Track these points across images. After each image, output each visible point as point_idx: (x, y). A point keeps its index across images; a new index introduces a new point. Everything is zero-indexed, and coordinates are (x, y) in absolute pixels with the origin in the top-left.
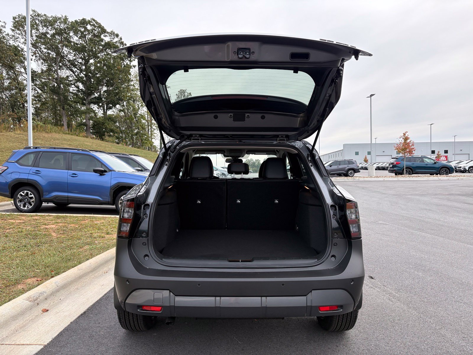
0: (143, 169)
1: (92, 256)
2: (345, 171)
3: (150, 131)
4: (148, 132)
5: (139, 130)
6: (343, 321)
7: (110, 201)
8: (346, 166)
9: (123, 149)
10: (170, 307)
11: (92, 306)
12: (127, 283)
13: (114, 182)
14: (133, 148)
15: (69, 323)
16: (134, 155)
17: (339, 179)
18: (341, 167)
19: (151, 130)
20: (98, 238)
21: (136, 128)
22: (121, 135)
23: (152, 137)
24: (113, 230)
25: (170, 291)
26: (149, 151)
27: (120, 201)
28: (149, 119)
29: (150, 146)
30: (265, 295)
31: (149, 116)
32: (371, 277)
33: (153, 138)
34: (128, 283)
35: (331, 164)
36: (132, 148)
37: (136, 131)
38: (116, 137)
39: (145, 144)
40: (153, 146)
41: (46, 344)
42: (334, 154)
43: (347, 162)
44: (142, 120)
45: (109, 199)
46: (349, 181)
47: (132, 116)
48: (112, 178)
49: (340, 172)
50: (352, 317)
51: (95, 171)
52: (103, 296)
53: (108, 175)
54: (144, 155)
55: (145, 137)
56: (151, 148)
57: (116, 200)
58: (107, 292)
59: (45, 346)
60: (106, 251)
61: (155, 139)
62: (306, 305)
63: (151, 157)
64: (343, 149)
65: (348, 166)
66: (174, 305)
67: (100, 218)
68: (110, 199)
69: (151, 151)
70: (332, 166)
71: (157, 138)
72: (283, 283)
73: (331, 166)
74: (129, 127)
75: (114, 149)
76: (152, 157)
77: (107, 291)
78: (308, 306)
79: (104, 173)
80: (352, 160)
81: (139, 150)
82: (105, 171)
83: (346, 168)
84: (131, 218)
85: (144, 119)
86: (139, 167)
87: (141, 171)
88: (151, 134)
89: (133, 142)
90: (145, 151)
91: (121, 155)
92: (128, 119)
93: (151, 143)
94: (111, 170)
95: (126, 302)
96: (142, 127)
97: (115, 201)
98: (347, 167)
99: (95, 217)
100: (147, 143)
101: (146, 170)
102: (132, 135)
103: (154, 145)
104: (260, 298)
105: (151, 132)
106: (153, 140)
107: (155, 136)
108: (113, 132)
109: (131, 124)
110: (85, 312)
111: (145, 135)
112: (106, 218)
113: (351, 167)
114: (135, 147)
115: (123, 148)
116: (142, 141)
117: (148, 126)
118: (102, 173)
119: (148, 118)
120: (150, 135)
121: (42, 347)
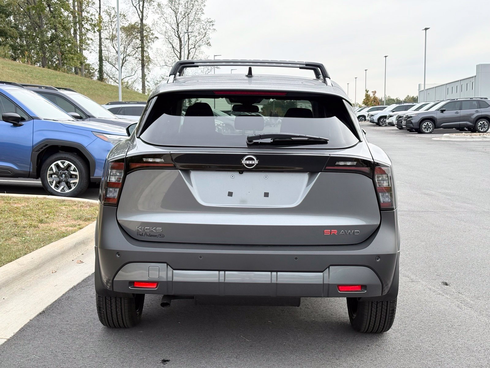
0: (83, 115)
1: (28, 250)
2: (470, 122)
3: (78, 33)
4: (75, 37)
5: (56, 31)
6: (377, 316)
7: (31, 170)
8: (472, 111)
9: (26, 71)
10: (167, 282)
11: (51, 305)
12: (117, 256)
13: (38, 138)
14: (46, 70)
15: (29, 321)
16: (66, 89)
17: (455, 138)
18: (463, 112)
19: (81, 32)
20: (28, 227)
21: (51, 28)
22: (18, 40)
23: (82, 46)
24: (48, 217)
25: (168, 265)
26: (77, 76)
27: (48, 171)
28: (76, 8)
29: (79, 65)
30: (276, 270)
31: (76, 4)
32: (446, 283)
33: (85, 49)
34: (119, 255)
35: (442, 107)
36: (41, 68)
37: (49, 35)
38: (11, 45)
39: (69, 60)
40: (86, 65)
41: (9, 338)
42: (458, 84)
43: (475, 103)
44: (63, 10)
45: (29, 167)
46: (473, 141)
47: (41, 3)
48: (36, 131)
49: (461, 123)
50: (388, 311)
51: (6, 119)
52: (62, 297)
53: (27, 125)
54: (68, 83)
55: (69, 45)
56: (80, 69)
57: (42, 170)
58: (66, 293)
59: (9, 340)
60: (49, 244)
61: (90, 50)
62: (322, 283)
63: (83, 88)
64: (475, 74)
65: (477, 112)
66: (171, 280)
67: (20, 200)
68: (31, 167)
69: (82, 75)
70: (445, 110)
71: (93, 48)
72: (296, 257)
73: (442, 111)
74: (36, 26)
75: (8, 71)
76: (85, 88)
77: (66, 291)
78: (325, 284)
79: (20, 123)
80: (485, 98)
81: (57, 72)
82: (23, 119)
83: (473, 114)
84: (120, 182)
85: (67, 10)
86: (76, 112)
87: (80, 118)
88: (81, 40)
89: (44, 57)
90: (69, 75)
91: (43, 90)
92: (34, 8)
93: (82, 60)
94: (32, 118)
95: (114, 280)
96: (62, 26)
97: (41, 172)
98: (475, 113)
99: (11, 198)
100: (72, 59)
101: (89, 117)
102: (42, 42)
103: (87, 62)
104: (270, 273)
105: (80, 36)
106: (85, 53)
107: (88, 45)
108: (3, 34)
109: (40, 18)
110: (44, 312)
111: (69, 41)
112: (28, 199)
113: (483, 114)
114: (49, 68)
115: (26, 69)
116: (63, 55)
117: (75, 24)
118: (16, 122)
119: (74, 7)
120: (78, 42)
121: (6, 340)
